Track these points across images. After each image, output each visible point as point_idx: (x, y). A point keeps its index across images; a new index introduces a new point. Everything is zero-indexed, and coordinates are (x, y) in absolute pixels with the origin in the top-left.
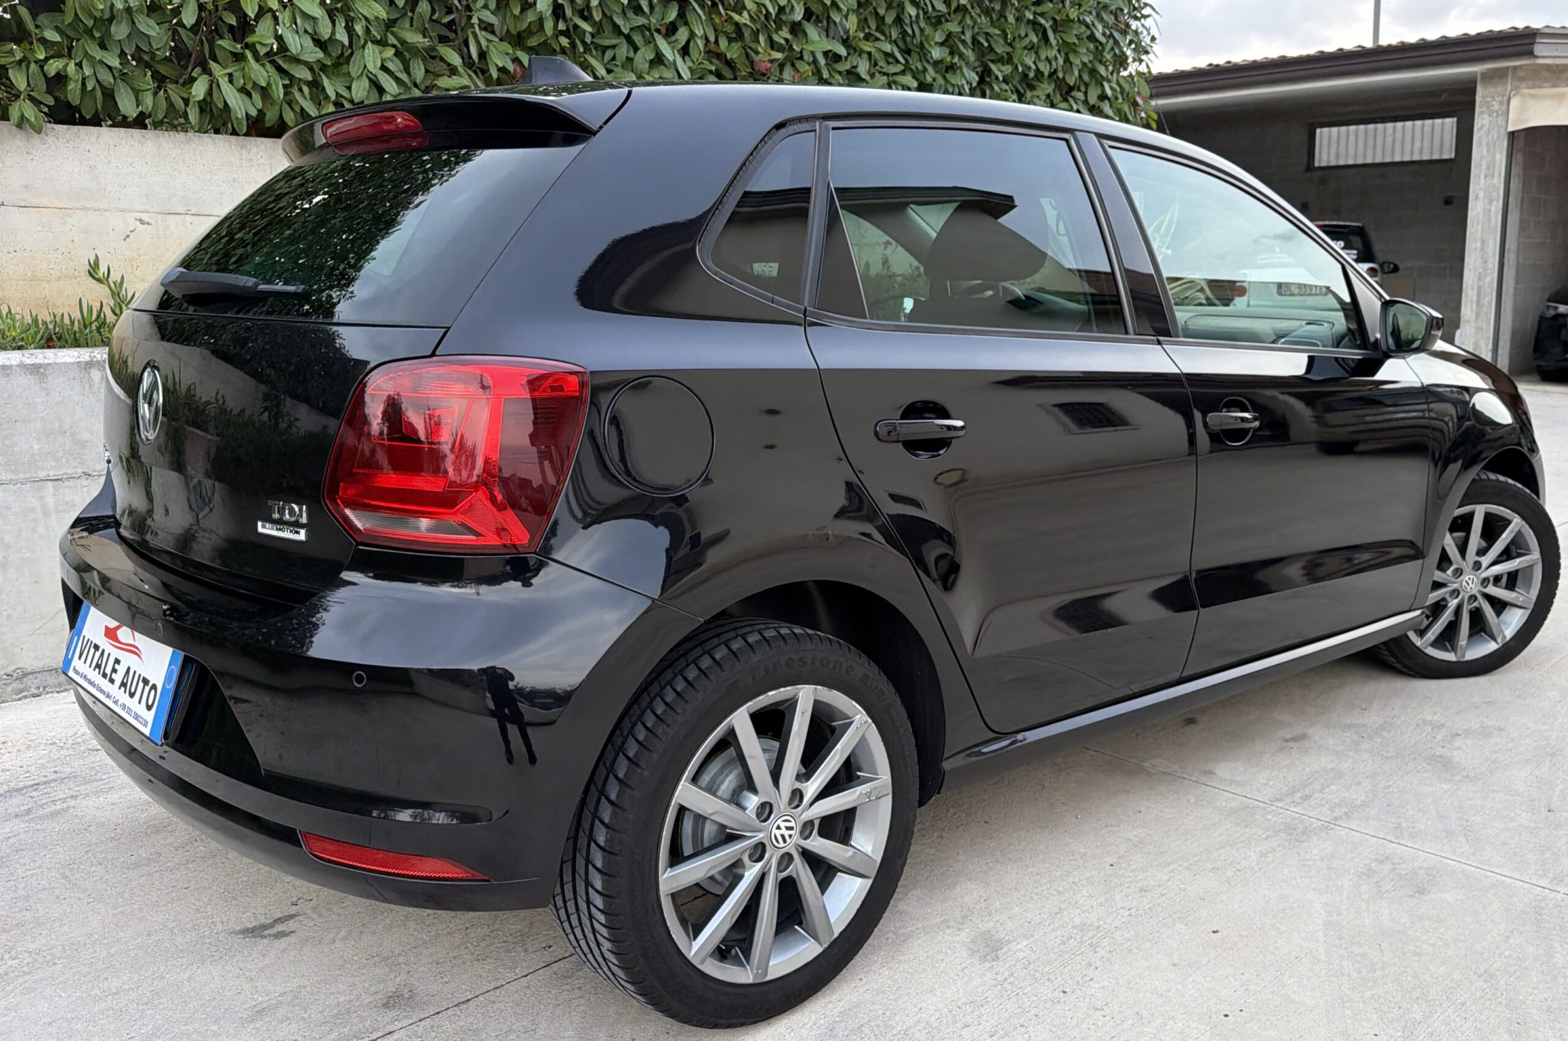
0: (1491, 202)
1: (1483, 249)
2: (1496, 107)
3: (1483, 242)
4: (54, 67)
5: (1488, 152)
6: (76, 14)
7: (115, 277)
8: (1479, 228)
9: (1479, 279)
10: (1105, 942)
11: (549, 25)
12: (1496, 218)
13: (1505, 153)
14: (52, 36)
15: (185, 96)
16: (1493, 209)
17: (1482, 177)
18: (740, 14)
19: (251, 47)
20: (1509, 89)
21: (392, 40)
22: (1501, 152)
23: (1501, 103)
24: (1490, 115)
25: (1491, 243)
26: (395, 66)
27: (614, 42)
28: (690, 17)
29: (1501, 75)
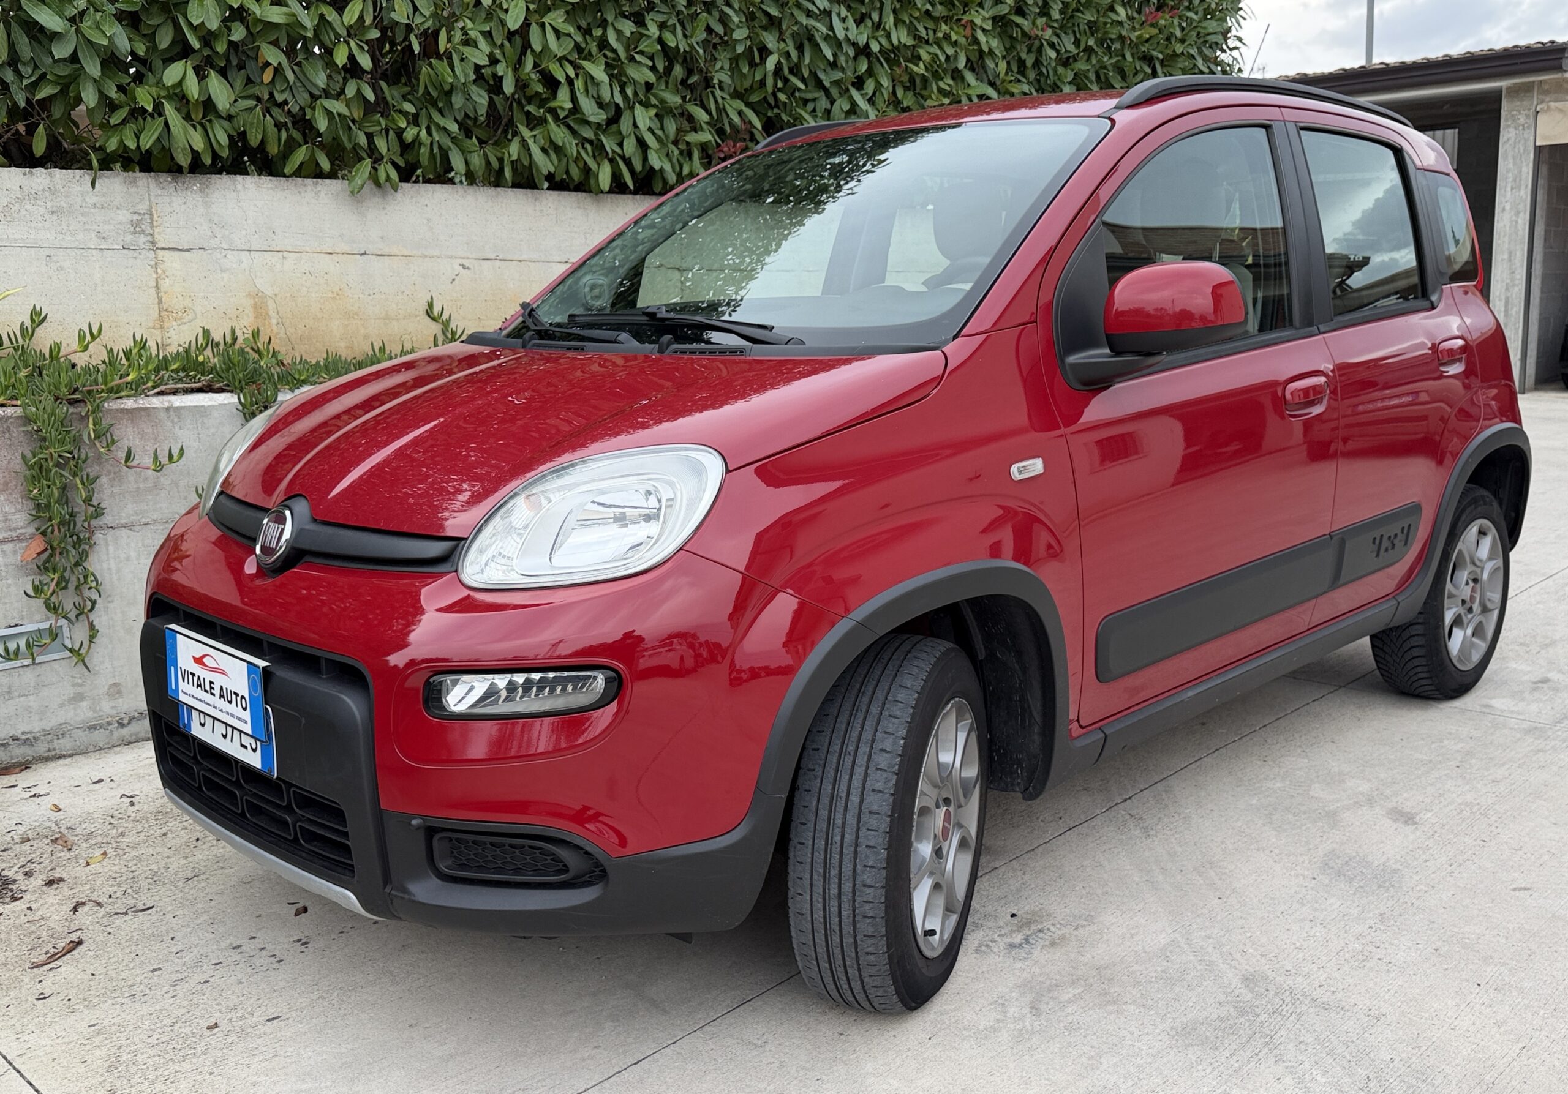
0: (1518, 213)
1: (1510, 260)
2: (1522, 120)
3: (1510, 253)
4: (410, 134)
5: (1514, 164)
6: (426, 87)
7: (445, 316)
8: (1506, 239)
9: (1507, 289)
11: (770, 82)
12: (1524, 230)
13: (1531, 165)
14: (409, 108)
15: (499, 155)
16: (1520, 221)
17: (1509, 189)
18: (917, 65)
19: (553, 111)
20: (1536, 103)
21: (654, 101)
22: (1528, 165)
23: (1527, 116)
24: (1516, 129)
25: (1518, 253)
26: (655, 125)
27: (816, 95)
28: (878, 69)
29: (1528, 89)
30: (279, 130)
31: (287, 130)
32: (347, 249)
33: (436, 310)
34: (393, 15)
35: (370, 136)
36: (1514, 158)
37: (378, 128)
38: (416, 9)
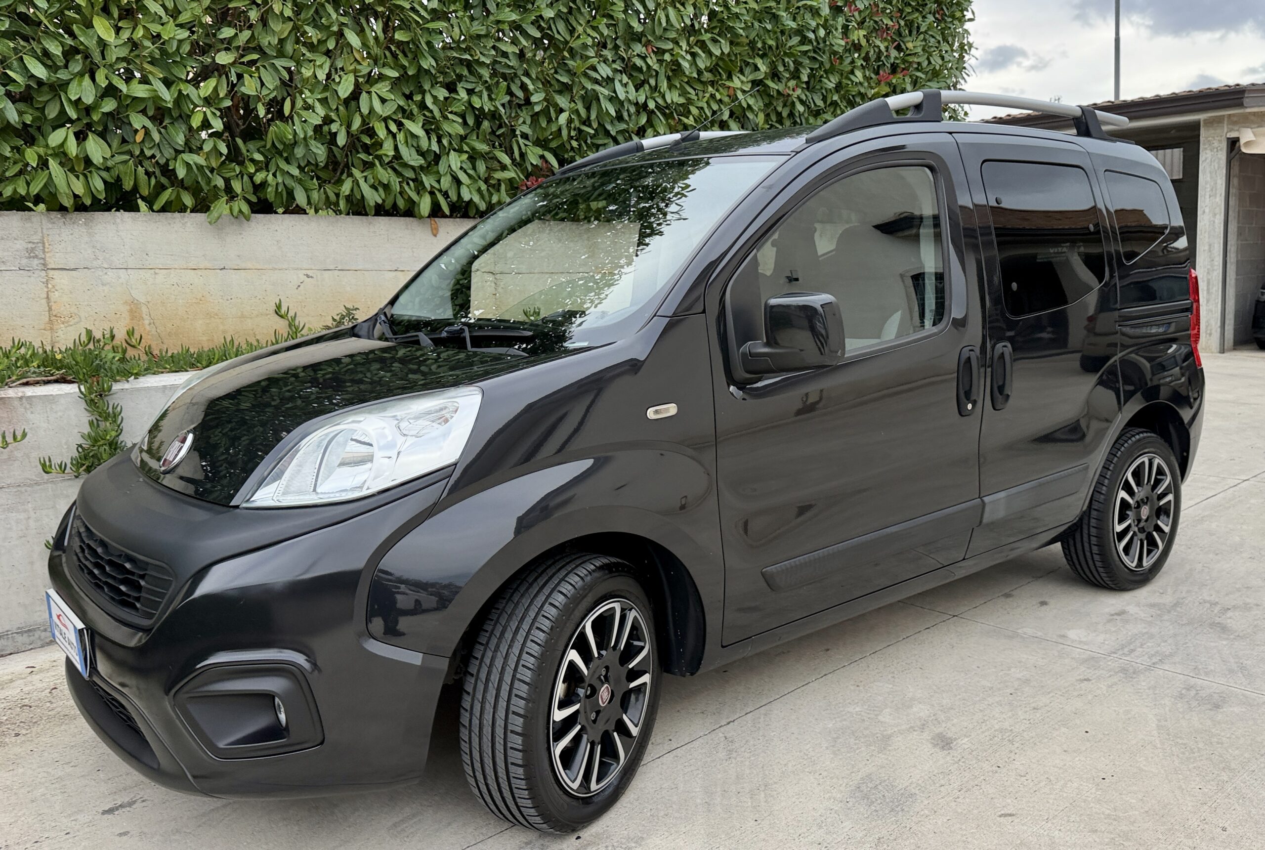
0: (1215, 215)
1: (1210, 251)
2: (1216, 144)
3: (1210, 245)
4: (259, 178)
5: (1211, 178)
6: (273, 142)
7: (291, 313)
8: (1207, 235)
10: (1018, 739)
11: (565, 133)
12: (1220, 228)
13: (1224, 178)
14: (258, 157)
15: (337, 191)
16: (1216, 221)
17: (1207, 197)
18: (687, 118)
19: (380, 158)
20: (1225, 131)
21: (466, 148)
22: (1221, 178)
23: (1220, 141)
24: (1211, 151)
25: (1216, 246)
26: (467, 166)
27: (606, 141)
28: (656, 122)
29: (1219, 120)
30: (149, 178)
31: (156, 177)
32: (209, 265)
33: (284, 309)
34: (243, 89)
35: (227, 181)
36: (1210, 172)
37: (233, 174)
38: (263, 84)
